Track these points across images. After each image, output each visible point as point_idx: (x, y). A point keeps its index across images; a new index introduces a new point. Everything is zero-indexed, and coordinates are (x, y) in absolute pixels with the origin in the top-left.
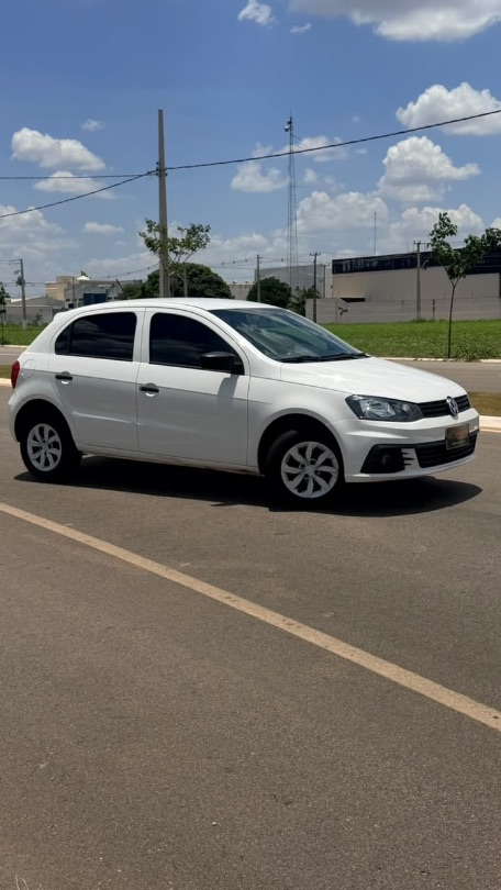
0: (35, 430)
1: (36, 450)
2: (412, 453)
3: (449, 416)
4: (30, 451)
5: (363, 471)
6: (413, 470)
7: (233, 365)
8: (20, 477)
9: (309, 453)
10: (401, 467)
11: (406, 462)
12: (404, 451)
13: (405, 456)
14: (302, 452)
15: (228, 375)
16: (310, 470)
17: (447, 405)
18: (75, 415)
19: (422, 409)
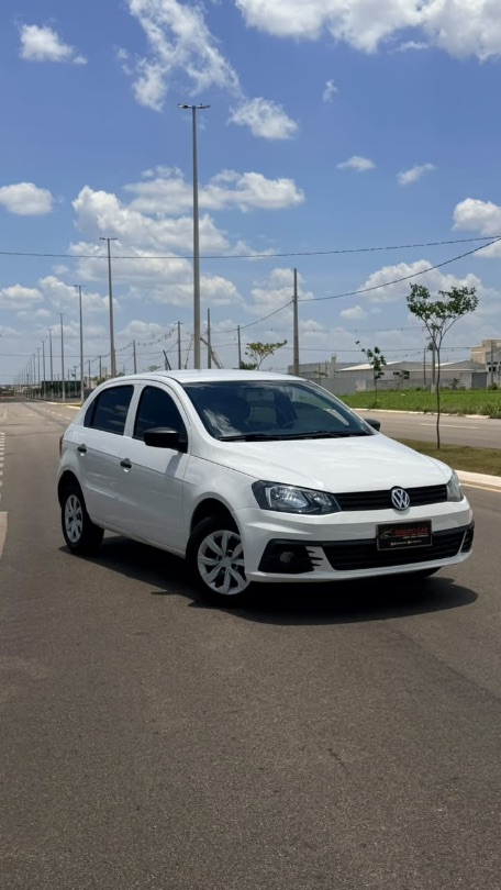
0: (69, 500)
1: (71, 519)
2: (319, 552)
3: (391, 510)
4: (67, 521)
5: (261, 569)
6: (324, 573)
7: (180, 442)
8: (62, 549)
9: (224, 543)
10: (309, 568)
11: (314, 562)
12: (308, 548)
13: (310, 555)
14: (218, 541)
15: (175, 452)
16: (226, 562)
17: (390, 497)
18: (87, 487)
19: (339, 501)
